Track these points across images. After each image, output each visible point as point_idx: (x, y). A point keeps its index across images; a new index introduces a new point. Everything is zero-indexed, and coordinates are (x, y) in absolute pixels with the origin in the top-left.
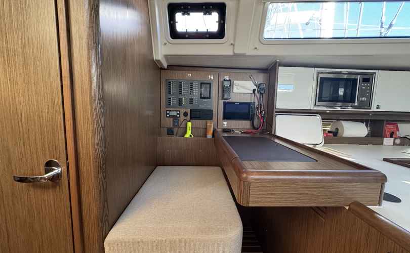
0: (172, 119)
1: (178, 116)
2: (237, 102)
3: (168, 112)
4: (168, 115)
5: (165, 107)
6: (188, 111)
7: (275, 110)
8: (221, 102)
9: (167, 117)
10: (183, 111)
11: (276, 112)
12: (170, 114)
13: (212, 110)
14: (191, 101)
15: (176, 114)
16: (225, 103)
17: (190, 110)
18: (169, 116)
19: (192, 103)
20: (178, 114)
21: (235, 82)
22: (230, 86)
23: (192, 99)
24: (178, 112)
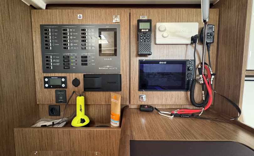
0: (53, 91)
1: (63, 85)
2: (164, 61)
3: (46, 80)
4: (47, 85)
5: (41, 71)
6: (80, 77)
7: (244, 73)
8: (136, 61)
9: (45, 87)
10: (71, 77)
11: (247, 76)
12: (52, 83)
13: (121, 75)
14: (84, 59)
15: (60, 84)
16: (141, 63)
17: (83, 74)
18: (49, 87)
19: (86, 64)
20: (63, 83)
21: (158, 25)
22: (150, 30)
23: (86, 57)
24: (63, 80)
